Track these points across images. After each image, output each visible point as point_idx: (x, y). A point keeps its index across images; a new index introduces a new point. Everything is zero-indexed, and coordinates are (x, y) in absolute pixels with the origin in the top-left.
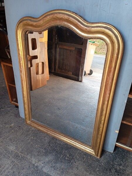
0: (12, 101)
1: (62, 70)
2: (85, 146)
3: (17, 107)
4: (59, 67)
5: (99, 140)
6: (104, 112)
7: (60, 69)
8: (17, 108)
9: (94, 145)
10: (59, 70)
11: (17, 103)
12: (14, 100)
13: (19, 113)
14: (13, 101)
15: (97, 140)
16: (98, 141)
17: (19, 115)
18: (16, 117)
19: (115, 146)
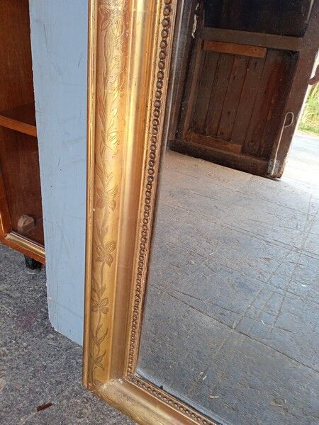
0: (9, 232)
1: (204, 133)
3: (36, 264)
4: (194, 125)
7: (195, 132)
8: (33, 273)
10: (193, 135)
11: (41, 242)
12: (21, 223)
13: (44, 303)
14: (16, 231)
17: (46, 317)
18: (27, 326)
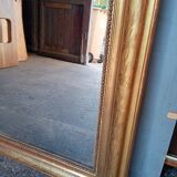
2: (76, 171)
5: (116, 143)
6: (134, 28)
9: (103, 164)
15: (110, 146)
16: (116, 150)
19: (165, 165)
